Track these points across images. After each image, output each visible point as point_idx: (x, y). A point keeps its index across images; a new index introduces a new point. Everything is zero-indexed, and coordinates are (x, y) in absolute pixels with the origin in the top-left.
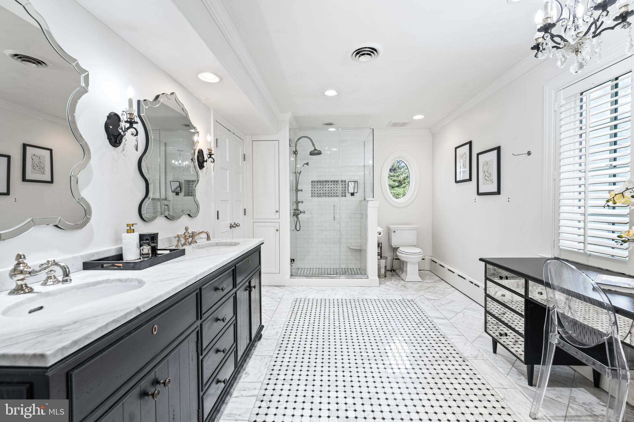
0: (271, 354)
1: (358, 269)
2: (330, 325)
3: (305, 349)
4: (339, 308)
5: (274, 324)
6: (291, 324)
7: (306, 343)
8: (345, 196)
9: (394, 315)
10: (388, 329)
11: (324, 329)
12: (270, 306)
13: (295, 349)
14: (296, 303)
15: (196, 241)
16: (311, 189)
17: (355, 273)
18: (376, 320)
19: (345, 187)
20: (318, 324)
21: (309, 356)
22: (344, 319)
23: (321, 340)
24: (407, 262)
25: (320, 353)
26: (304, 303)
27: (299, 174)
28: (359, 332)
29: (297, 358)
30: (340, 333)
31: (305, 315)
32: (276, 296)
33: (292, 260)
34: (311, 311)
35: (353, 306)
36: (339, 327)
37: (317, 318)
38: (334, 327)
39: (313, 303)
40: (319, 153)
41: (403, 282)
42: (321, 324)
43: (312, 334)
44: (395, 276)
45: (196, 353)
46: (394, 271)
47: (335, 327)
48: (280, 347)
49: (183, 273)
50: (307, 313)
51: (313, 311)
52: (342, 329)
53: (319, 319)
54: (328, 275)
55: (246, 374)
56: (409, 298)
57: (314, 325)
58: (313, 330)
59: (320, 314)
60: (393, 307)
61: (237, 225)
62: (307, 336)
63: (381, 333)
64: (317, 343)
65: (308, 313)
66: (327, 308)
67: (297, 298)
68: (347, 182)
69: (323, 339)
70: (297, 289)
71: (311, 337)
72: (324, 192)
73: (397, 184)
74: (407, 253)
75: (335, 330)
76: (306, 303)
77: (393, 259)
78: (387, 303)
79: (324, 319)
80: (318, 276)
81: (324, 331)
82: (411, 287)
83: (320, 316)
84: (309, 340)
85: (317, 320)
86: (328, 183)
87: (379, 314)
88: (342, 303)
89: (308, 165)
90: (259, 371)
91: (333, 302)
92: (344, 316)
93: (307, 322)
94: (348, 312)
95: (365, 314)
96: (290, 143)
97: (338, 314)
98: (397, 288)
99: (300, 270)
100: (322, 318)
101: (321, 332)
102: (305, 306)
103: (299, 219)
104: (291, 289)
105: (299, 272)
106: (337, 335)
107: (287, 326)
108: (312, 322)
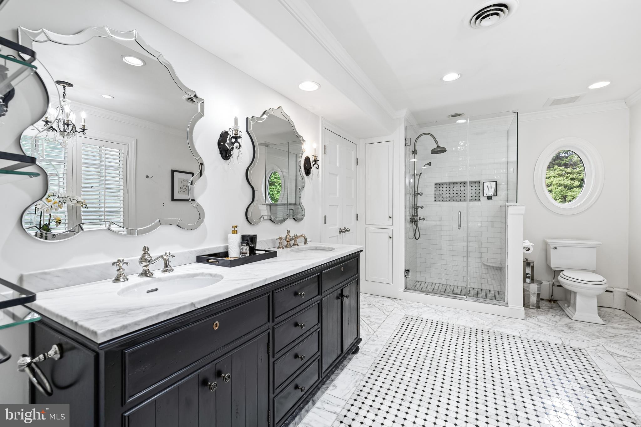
0: (364, 372)
1: (496, 292)
2: (441, 355)
3: (404, 378)
4: (458, 338)
5: (376, 339)
6: (395, 343)
7: (407, 370)
8: (479, 200)
9: (541, 364)
10: (527, 382)
11: (433, 360)
12: (377, 318)
13: (392, 374)
14: (406, 320)
15: (297, 244)
16: (433, 193)
17: (491, 297)
18: (510, 365)
19: (480, 190)
20: (427, 351)
21: (406, 387)
22: (462, 353)
23: (425, 372)
24: (575, 293)
25: (420, 387)
26: (415, 322)
27: (420, 176)
28: (481, 375)
29: (391, 385)
30: (453, 370)
31: (413, 337)
32: (385, 308)
33: (407, 271)
34: (422, 333)
35: (479, 338)
36: (453, 361)
37: (427, 343)
38: (446, 360)
39: (426, 324)
40: (443, 150)
41: (567, 320)
42: (431, 352)
43: (416, 362)
44: (555, 310)
45: (267, 355)
46: (555, 301)
47: (448, 360)
48: (376, 367)
49: (257, 275)
50: (415, 335)
51: (425, 334)
52: (457, 365)
53: (430, 345)
54: (453, 294)
55: (334, 386)
56: (575, 345)
57: (421, 352)
58: (419, 357)
59: (432, 339)
60: (543, 353)
61: (346, 230)
62: (409, 362)
63: (515, 384)
64: (419, 374)
65: (418, 336)
66: (443, 334)
67: (408, 314)
68: (482, 183)
69: (429, 371)
70: (411, 304)
71: (415, 365)
72: (451, 196)
73: (577, 183)
74: (575, 280)
75: (447, 363)
76: (418, 323)
77: (554, 285)
78: (533, 345)
79: (436, 346)
80: (441, 293)
81: (432, 361)
82: (580, 329)
83: (432, 341)
84: (411, 367)
85: (426, 346)
86: (457, 185)
87: (516, 358)
88: (464, 332)
89: (430, 165)
90: (347, 387)
91: (453, 328)
92: (463, 349)
93: (413, 345)
94: (470, 345)
95: (494, 353)
96: (405, 142)
97: (456, 344)
98: (555, 327)
99: (419, 283)
100: (433, 344)
101: (428, 362)
102: (416, 326)
103: (419, 226)
104: (404, 303)
105: (418, 286)
106: (449, 370)
107: (389, 345)
108: (419, 347)
